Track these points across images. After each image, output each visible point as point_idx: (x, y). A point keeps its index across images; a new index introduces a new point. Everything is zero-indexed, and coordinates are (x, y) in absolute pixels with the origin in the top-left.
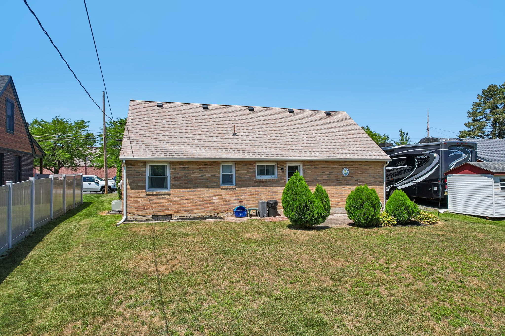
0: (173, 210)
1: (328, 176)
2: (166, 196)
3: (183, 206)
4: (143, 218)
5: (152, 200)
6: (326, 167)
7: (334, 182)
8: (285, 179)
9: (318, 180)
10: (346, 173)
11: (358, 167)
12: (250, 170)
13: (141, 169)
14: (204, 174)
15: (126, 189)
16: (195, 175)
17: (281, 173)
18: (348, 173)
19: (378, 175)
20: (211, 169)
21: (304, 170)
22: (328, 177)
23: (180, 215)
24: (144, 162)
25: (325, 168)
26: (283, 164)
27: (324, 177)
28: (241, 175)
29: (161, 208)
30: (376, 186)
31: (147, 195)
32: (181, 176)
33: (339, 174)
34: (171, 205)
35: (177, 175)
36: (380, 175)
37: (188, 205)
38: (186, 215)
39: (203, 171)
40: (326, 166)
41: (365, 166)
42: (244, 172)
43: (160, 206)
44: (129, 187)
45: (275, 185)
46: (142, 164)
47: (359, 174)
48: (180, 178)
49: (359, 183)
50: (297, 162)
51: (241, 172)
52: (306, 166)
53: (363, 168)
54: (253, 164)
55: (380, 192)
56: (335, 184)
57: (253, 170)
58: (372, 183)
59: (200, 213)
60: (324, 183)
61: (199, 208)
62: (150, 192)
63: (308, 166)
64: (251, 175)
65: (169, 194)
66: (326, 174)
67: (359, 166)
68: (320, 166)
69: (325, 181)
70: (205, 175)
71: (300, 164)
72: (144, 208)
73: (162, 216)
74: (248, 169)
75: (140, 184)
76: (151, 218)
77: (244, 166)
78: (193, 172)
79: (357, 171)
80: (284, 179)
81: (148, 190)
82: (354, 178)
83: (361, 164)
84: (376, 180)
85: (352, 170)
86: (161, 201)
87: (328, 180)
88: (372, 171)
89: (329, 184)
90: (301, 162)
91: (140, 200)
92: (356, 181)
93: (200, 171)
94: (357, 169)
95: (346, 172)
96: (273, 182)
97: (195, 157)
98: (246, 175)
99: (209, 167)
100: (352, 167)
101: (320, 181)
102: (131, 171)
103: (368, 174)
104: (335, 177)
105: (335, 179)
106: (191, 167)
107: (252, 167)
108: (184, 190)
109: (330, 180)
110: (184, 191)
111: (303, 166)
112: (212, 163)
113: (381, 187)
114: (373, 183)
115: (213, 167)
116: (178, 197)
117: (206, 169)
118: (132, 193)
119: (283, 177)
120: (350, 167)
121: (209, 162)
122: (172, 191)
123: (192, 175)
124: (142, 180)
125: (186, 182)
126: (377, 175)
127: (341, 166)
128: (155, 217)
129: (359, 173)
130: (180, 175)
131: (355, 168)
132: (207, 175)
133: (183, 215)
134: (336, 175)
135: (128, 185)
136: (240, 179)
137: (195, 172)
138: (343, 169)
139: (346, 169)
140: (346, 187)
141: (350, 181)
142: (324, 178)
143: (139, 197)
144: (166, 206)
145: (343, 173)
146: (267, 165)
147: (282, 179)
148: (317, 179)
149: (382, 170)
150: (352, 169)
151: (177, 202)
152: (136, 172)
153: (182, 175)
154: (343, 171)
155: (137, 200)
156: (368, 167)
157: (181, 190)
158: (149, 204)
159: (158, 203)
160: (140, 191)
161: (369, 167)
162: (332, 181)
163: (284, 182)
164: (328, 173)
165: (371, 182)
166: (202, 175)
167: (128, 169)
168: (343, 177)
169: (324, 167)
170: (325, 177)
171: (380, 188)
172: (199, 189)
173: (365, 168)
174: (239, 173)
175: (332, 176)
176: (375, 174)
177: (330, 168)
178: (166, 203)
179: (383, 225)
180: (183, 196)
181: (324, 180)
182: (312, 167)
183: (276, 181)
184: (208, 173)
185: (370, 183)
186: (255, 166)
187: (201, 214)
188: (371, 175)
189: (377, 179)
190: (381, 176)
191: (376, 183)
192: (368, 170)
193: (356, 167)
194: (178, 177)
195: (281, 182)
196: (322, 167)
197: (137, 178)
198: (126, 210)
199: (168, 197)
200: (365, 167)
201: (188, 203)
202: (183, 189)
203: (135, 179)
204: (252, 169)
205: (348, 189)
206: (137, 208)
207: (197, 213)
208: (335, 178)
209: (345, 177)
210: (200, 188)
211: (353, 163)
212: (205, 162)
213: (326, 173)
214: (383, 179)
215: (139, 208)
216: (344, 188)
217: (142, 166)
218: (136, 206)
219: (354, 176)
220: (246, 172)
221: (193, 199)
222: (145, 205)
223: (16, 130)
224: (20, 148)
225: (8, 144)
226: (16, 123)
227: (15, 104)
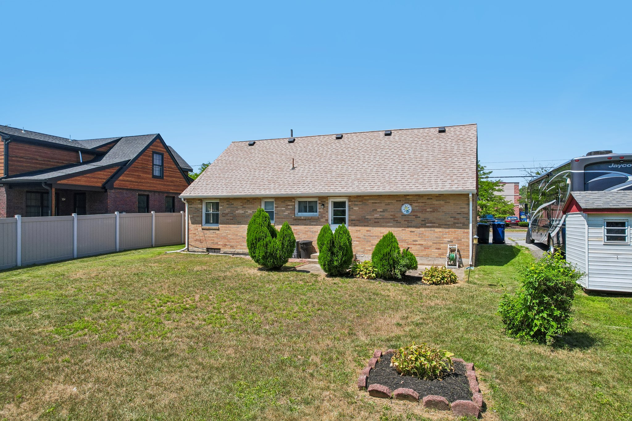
0: (221, 245)
1: (381, 214)
2: (216, 231)
3: (229, 241)
4: (200, 250)
5: (206, 234)
6: (378, 203)
7: (389, 222)
8: (326, 217)
9: (368, 218)
10: (407, 211)
11: (426, 202)
12: (289, 207)
13: (198, 206)
14: (247, 210)
15: (188, 223)
16: (238, 212)
17: (322, 210)
18: (410, 211)
19: (461, 214)
20: (252, 206)
21: (349, 206)
22: (380, 215)
23: (227, 250)
24: (201, 200)
25: (377, 204)
26: (324, 200)
27: (375, 215)
28: (280, 212)
29: (212, 241)
30: (456, 229)
31: (203, 229)
32: (228, 212)
33: (397, 212)
34: (220, 240)
35: (225, 212)
36: (463, 214)
37: (233, 240)
38: (232, 250)
39: (245, 207)
40: (379, 201)
41: (437, 200)
42: (283, 209)
43: (212, 240)
44: (190, 222)
45: (315, 223)
46: (199, 201)
47: (428, 212)
48: (227, 214)
49: (427, 225)
50: (341, 196)
51: (280, 209)
52: (352, 201)
53: (434, 204)
54: (292, 200)
55: (463, 238)
56: (392, 224)
57: (291, 207)
58: (449, 225)
59: (242, 249)
60: (375, 222)
61: (242, 244)
62: (204, 227)
63: (355, 201)
64: (289, 212)
65: (218, 230)
66: (378, 212)
67: (429, 201)
68: (370, 201)
69: (376, 220)
70: (247, 212)
71: (346, 200)
72: (201, 241)
73: (215, 249)
74: (287, 205)
75: (198, 219)
76: (205, 251)
77: (283, 202)
78: (237, 209)
79: (425, 208)
80: (325, 217)
81: (205, 225)
82: (420, 217)
83: (432, 199)
84: (456, 221)
85: (416, 206)
86: (212, 236)
87: (380, 219)
88: (450, 207)
89: (383, 224)
90: (346, 196)
91: (198, 234)
92: (422, 221)
93: (243, 207)
94: (425, 204)
95: (406, 209)
96: (313, 220)
97: (235, 194)
98: (285, 212)
99: (251, 204)
100: (416, 203)
101: (370, 220)
102: (192, 207)
103: (442, 212)
104: (391, 215)
105: (391, 219)
106: (236, 203)
107: (291, 204)
108: (230, 226)
109: (384, 219)
110: (230, 227)
111: (349, 201)
112: (253, 199)
113: (466, 230)
114: (451, 225)
115: (254, 204)
116: (225, 233)
117: (248, 206)
118: (192, 227)
119: (324, 215)
120: (414, 203)
121: (251, 198)
122: (221, 227)
123: (236, 212)
124: (199, 216)
125: (231, 218)
126: (458, 214)
127: (401, 201)
128: (208, 250)
129: (428, 210)
130: (226, 212)
131: (421, 204)
132: (249, 212)
133: (229, 250)
134: (392, 213)
135: (190, 220)
136: (279, 216)
137: (239, 209)
138: (403, 205)
139: (406, 205)
140: (407, 229)
141: (414, 221)
142: (376, 217)
143: (197, 231)
144: (216, 240)
145: (403, 211)
146: (309, 201)
147: (322, 217)
148: (367, 217)
149: (467, 206)
150: (417, 204)
151: (224, 238)
152: (195, 209)
153: (229, 212)
154: (403, 208)
155: (195, 233)
156: (442, 202)
157: (227, 226)
158: (204, 237)
159: (210, 237)
160: (198, 225)
161: (445, 202)
162: (387, 220)
163: (325, 220)
164: (381, 210)
165: (448, 223)
166: (244, 212)
167: (189, 206)
168: (402, 215)
169: (376, 203)
170: (377, 216)
171: (464, 233)
172: (242, 225)
173: (438, 204)
174: (278, 210)
175: (386, 214)
176: (455, 212)
177: (383, 205)
178: (216, 237)
179: (358, 276)
180: (229, 231)
181: (375, 219)
182: (360, 203)
183: (316, 219)
184: (249, 210)
185: (445, 225)
186: (294, 202)
187: (244, 250)
188: (449, 214)
189: (458, 219)
190: (465, 216)
191: (457, 225)
192: (443, 206)
193: (422, 202)
194: (225, 213)
195: (322, 220)
196: (373, 203)
197: (195, 214)
198: (188, 242)
199: (217, 232)
200: (437, 202)
201: (233, 239)
202: (229, 225)
203: (195, 215)
204: (291, 205)
205: (410, 232)
206: (195, 241)
207: (241, 249)
208: (391, 217)
209: (405, 215)
210: (243, 224)
211: (419, 197)
212: (247, 199)
213: (378, 210)
214: (469, 219)
215: (196, 240)
216: (404, 230)
217: (199, 203)
218: (195, 238)
219: (419, 214)
220: (284, 209)
221: (237, 235)
222: (201, 238)
223: (167, 176)
224: (173, 190)
225: (155, 187)
226: (166, 170)
227: (166, 155)
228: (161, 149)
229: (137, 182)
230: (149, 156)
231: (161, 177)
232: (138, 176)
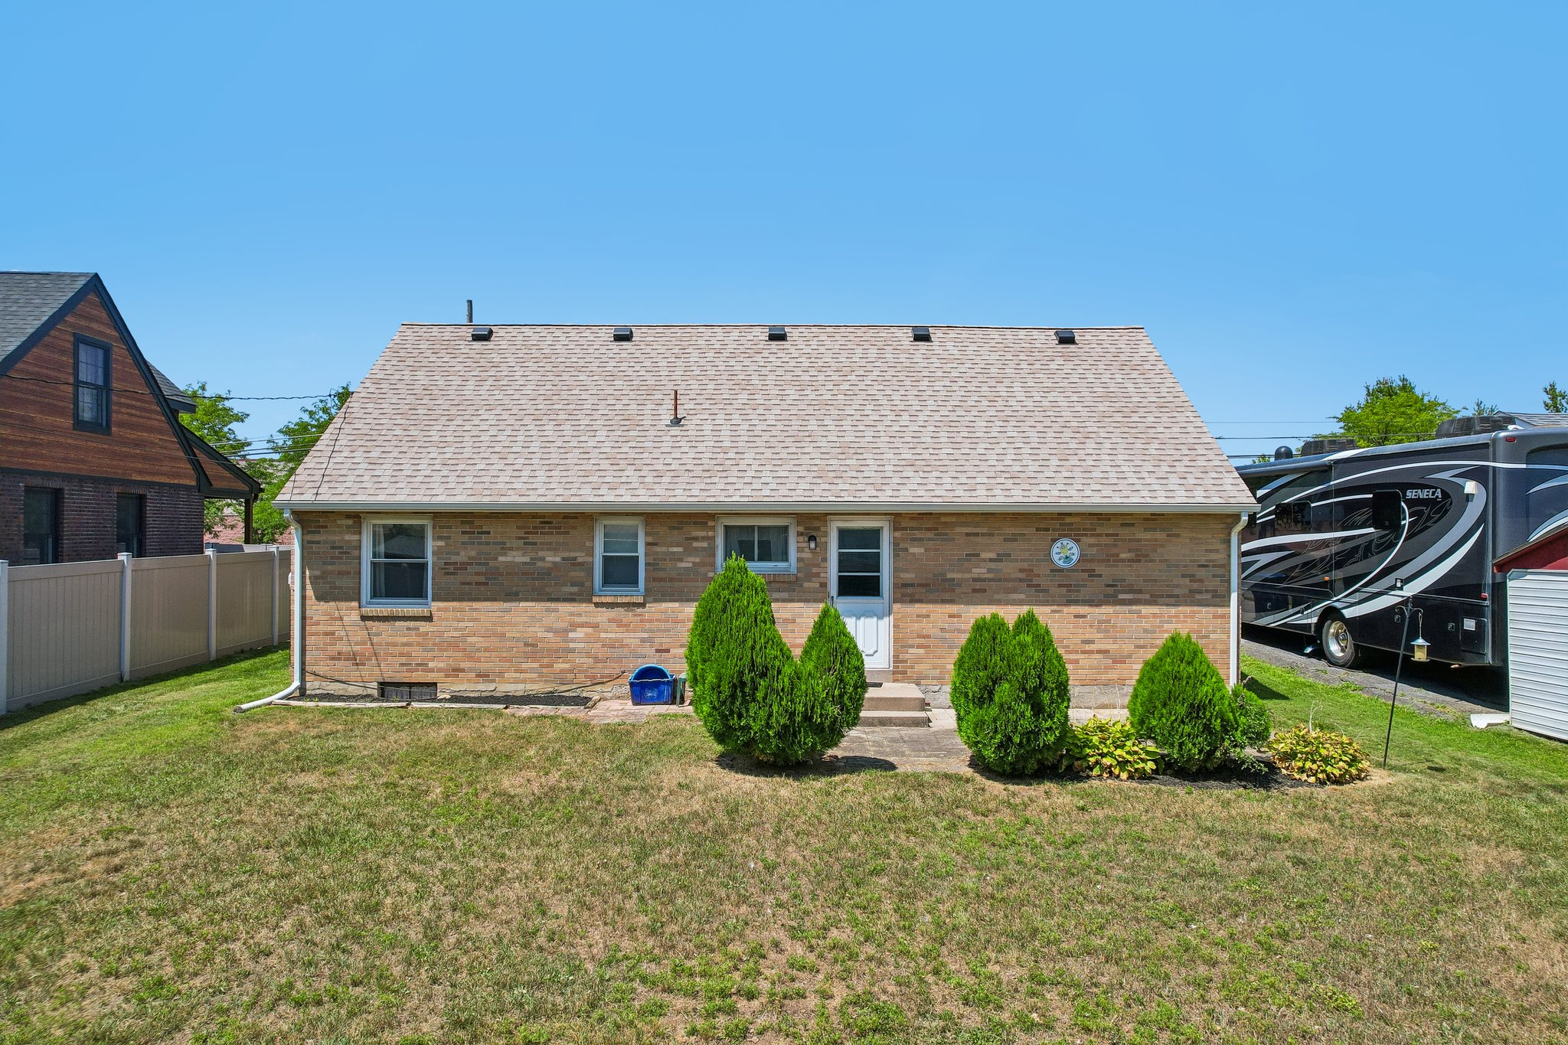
0: (439, 670)
1: (993, 565)
2: (418, 624)
3: (471, 658)
4: (353, 690)
5: (378, 634)
6: (983, 535)
7: (1014, 591)
8: (822, 575)
9: (953, 580)
10: (1067, 557)
11: (1117, 535)
12: (695, 544)
13: (347, 537)
14: (541, 554)
15: (303, 598)
16: (509, 559)
17: (810, 555)
18: (1075, 558)
19: (1207, 566)
20: (561, 538)
21: (896, 544)
22: (989, 571)
23: (462, 686)
24: (355, 517)
25: (979, 539)
26: (816, 524)
27: (975, 570)
28: (665, 560)
29: (404, 660)
30: (1196, 608)
31: (364, 618)
32: (466, 560)
33: (1037, 560)
34: (435, 653)
35: (454, 559)
36: (1214, 566)
37: (488, 654)
38: (482, 687)
39: (535, 544)
40: (985, 530)
41: (1146, 530)
42: (675, 549)
43: (402, 655)
44: (310, 592)
45: (785, 595)
46: (350, 522)
47: (1123, 561)
48: (464, 566)
49: (1121, 596)
50: (869, 514)
51: (664, 549)
52: (905, 529)
53: (1139, 540)
54: (706, 523)
55: (1214, 632)
56: (1022, 596)
57: (705, 544)
58: (1177, 596)
59: (524, 681)
60: (974, 591)
61: (524, 666)
62: (369, 610)
63: (912, 529)
64: (698, 560)
65: (429, 619)
66: (984, 560)
67: (1125, 532)
68: (958, 530)
69: (978, 585)
70: (543, 559)
71: (884, 525)
72: (355, 659)
73: (410, 685)
74: (687, 539)
75: (345, 582)
76: (375, 693)
77: (674, 528)
78: (505, 549)
79: (1114, 551)
80: (818, 575)
81: (370, 603)
82: (1100, 576)
83: (1133, 525)
84: (1195, 586)
85: (1091, 546)
86: (405, 640)
87: (990, 580)
88: (1181, 549)
89: (997, 597)
90: (886, 514)
91: (343, 633)
92: (1108, 586)
93: (525, 544)
94: (1115, 540)
95: (1065, 552)
96: (777, 585)
97: (504, 500)
98: (681, 560)
99: (557, 533)
100: (1092, 535)
101: (960, 585)
102: (318, 542)
103: (1160, 561)
104: (1022, 570)
105: (1021, 580)
106: (496, 530)
107: (704, 534)
108: (476, 605)
109: (1000, 580)
110: (476, 610)
111: (896, 529)
112: (565, 517)
113: (1220, 610)
114: (1184, 596)
115: (568, 533)
116: (456, 629)
117: (547, 538)
118: (319, 610)
119: (815, 570)
120: (1086, 535)
121: (556, 515)
122: (439, 610)
123: (501, 559)
124: (348, 573)
125: (482, 579)
126: (1199, 566)
127: (1047, 530)
128: (386, 689)
129: (1123, 556)
130: (462, 557)
131: (1104, 540)
132: (548, 559)
133: (472, 687)
134: (1025, 565)
135: (309, 587)
136: (662, 574)
137: (511, 549)
138: (1054, 541)
139: (1065, 542)
140: (1066, 609)
141: (1085, 586)
142: (976, 576)
143: (340, 623)
144: (418, 654)
145: (1056, 557)
146: (759, 527)
147: (810, 577)
148: (949, 576)
149: (1222, 546)
150: (1092, 540)
151: (453, 645)
152: (333, 548)
153: (470, 558)
154: (1055, 550)
155: (333, 633)
156: (1160, 535)
157: (465, 605)
158: (369, 646)
159: (395, 645)
160: (343, 605)
161: (1168, 535)
162: (1010, 585)
163: (818, 585)
164: (993, 555)
165: (1176, 591)
166: (532, 559)
167: (309, 537)
168: (1052, 571)
169: (977, 534)
170: (980, 571)
171: (1215, 617)
172: (522, 604)
173: (1150, 540)
174: (657, 553)
175: (1008, 568)
176: (1194, 561)
177: (997, 540)
178: (419, 644)
179: (1096, 771)
180: (471, 624)
181: (975, 580)
182: (930, 535)
183: (789, 583)
184: (551, 553)
185: (1168, 596)
186: (713, 528)
187: (529, 687)
188: (1177, 566)
189: (1201, 581)
190: (1220, 571)
191: (1198, 596)
192: (1162, 546)
193: (1107, 535)
194: (456, 563)
195: (806, 585)
196: (968, 534)
197: (333, 564)
198: (303, 663)
199: (424, 627)
200: (1148, 535)
201: (487, 650)
202: (470, 604)
203: (329, 567)
204: (704, 539)
205: (1075, 617)
206: (333, 659)
207: (516, 681)
208: (1022, 576)
209: (1061, 570)
210: (526, 600)
211: (1099, 519)
212: (544, 517)
213: (984, 555)
214: (1229, 581)
215: (337, 657)
216: (1058, 612)
217: (348, 527)
218: (333, 650)
219: (1100, 569)
220: (680, 549)
221: (503, 635)
222: (357, 648)
223: (121, 424)
224: (141, 472)
225: (83, 461)
226: (120, 405)
227: (118, 351)
228: (102, 328)
229: (21, 443)
230: (63, 352)
231: (101, 426)
232: (23, 419)
